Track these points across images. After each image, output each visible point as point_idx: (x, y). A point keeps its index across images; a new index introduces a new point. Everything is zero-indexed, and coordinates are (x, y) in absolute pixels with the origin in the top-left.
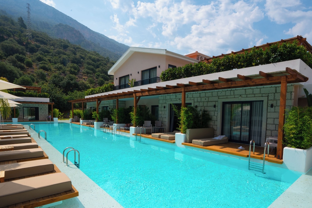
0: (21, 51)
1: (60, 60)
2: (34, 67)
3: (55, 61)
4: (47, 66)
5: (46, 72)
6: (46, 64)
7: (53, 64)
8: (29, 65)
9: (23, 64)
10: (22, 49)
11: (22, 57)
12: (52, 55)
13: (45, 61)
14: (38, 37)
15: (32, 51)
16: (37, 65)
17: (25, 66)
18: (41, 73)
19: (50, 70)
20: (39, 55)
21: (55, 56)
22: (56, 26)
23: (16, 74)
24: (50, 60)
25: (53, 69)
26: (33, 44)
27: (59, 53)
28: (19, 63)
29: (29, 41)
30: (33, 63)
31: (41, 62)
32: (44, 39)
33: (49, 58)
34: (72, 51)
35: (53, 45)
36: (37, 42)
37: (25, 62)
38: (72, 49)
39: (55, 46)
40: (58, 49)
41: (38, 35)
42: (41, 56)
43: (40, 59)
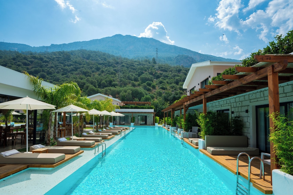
0: (150, 79)
1: (174, 81)
2: (157, 88)
3: (171, 82)
4: (164, 86)
5: (164, 90)
6: (165, 85)
7: (169, 84)
8: (154, 87)
9: (150, 88)
10: (151, 78)
11: (150, 83)
12: (170, 78)
13: (164, 83)
14: (162, 68)
15: (158, 77)
16: (159, 86)
17: (151, 88)
18: (159, 92)
19: (166, 89)
20: (161, 80)
21: (172, 78)
22: (176, 57)
23: (144, 95)
24: (167, 82)
25: (168, 88)
26: (158, 73)
27: (174, 76)
28: (148, 87)
29: (157, 71)
30: (156, 86)
31: (162, 84)
32: (166, 68)
33: (167, 81)
34: (184, 73)
35: (171, 71)
36: (161, 71)
37: (151, 85)
38: (184, 71)
39: (173, 72)
40: (173, 73)
41: (162, 66)
42: (162, 80)
43: (161, 82)
